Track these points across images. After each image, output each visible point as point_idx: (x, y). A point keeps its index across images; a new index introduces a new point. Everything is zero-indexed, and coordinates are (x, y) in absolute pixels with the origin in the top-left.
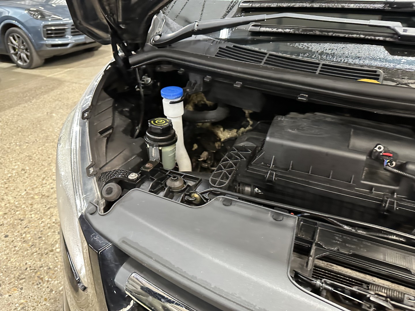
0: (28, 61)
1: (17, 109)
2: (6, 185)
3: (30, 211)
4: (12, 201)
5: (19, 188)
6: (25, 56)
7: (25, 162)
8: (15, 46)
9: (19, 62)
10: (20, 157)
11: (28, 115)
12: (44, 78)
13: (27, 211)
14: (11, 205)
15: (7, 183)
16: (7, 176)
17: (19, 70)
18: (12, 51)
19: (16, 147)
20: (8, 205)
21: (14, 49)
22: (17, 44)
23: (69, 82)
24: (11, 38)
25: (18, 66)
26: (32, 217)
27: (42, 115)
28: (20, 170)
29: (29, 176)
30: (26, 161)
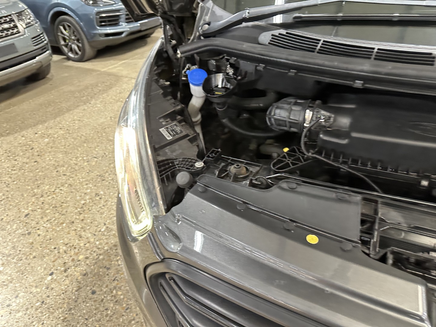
0: (80, 53)
1: (77, 113)
2: (82, 216)
3: (115, 255)
4: (92, 240)
5: (96, 221)
6: (76, 48)
7: (97, 185)
8: (66, 37)
9: (71, 55)
10: (91, 177)
11: (90, 120)
12: (98, 73)
13: (112, 254)
14: (92, 246)
15: (81, 213)
16: (81, 203)
17: (70, 63)
18: (62, 43)
19: (84, 163)
20: (87, 245)
21: (64, 39)
22: (68, 34)
23: (126, 77)
24: (62, 28)
25: (69, 59)
26: (119, 265)
27: (105, 120)
28: (94, 194)
29: (105, 204)
30: (98, 183)
